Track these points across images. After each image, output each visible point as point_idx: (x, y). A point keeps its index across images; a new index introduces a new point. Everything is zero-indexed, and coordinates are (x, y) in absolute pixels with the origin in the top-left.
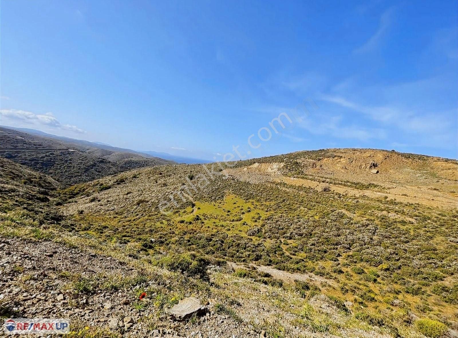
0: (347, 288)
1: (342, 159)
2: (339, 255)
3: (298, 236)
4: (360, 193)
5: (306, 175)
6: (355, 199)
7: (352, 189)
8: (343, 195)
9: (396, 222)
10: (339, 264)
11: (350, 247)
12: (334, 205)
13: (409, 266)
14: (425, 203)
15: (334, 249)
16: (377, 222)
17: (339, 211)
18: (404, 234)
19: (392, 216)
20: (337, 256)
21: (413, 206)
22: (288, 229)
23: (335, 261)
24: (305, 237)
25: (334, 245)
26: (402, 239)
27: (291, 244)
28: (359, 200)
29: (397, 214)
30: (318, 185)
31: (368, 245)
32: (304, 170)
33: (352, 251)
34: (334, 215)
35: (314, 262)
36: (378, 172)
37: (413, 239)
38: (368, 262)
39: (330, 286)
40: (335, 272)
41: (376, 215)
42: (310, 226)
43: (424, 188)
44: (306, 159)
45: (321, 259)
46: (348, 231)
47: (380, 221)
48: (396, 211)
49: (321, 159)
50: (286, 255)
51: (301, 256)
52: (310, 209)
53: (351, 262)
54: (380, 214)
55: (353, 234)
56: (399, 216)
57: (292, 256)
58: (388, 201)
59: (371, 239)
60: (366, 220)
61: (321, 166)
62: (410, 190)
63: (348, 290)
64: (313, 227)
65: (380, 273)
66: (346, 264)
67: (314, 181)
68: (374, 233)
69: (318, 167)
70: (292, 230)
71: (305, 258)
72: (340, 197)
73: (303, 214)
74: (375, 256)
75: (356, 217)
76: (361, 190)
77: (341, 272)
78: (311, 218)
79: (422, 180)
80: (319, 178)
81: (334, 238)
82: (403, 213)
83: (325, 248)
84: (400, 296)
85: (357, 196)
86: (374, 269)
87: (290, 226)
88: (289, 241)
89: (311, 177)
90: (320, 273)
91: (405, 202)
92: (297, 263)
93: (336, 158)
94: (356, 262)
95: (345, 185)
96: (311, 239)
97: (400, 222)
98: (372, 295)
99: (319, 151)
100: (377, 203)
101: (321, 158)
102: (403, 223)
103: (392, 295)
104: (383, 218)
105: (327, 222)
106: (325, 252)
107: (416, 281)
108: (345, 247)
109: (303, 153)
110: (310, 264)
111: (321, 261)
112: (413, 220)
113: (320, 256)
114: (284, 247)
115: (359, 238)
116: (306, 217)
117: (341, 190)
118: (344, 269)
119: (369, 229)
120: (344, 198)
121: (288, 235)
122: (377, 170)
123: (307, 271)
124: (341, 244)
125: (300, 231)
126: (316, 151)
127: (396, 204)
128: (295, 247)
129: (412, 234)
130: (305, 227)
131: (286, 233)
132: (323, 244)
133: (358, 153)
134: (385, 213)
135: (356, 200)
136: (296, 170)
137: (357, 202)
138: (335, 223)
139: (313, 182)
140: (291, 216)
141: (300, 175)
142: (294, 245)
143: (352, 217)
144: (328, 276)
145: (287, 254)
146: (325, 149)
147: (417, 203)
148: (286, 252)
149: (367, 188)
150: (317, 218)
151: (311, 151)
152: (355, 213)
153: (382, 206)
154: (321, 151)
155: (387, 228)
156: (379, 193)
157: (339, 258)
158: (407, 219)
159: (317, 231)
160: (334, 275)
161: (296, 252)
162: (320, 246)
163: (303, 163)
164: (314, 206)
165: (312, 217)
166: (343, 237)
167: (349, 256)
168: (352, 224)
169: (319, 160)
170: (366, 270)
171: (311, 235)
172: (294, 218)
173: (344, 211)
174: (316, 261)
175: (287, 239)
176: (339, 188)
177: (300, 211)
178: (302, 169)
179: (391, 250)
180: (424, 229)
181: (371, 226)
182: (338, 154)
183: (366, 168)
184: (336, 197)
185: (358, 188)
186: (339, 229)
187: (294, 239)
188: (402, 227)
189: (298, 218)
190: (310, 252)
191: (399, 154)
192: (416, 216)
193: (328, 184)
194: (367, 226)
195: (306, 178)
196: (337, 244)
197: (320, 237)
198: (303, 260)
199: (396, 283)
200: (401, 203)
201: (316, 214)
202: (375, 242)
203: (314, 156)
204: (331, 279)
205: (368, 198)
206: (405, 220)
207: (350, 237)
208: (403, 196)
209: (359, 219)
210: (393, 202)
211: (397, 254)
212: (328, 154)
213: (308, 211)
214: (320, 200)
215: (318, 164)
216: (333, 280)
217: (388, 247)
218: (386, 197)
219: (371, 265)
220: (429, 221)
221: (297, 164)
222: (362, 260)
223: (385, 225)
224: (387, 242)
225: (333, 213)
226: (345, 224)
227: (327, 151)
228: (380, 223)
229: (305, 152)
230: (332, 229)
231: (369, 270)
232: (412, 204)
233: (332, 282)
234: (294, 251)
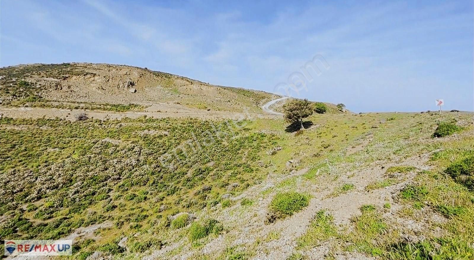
0: (122, 220)
1: (96, 78)
2: (110, 190)
3: (52, 189)
4: (121, 115)
5: (48, 101)
6: (117, 123)
7: (113, 112)
8: (104, 121)
9: (155, 138)
10: (111, 200)
11: (120, 176)
12: (96, 136)
13: (167, 173)
14: (172, 116)
15: (103, 186)
16: (141, 142)
17: (103, 140)
18: (162, 147)
19: (152, 133)
20: (108, 192)
21: (166, 121)
22: (32, 187)
23: (106, 198)
24: (62, 187)
25: (103, 181)
26: (161, 151)
27: (42, 205)
28: (122, 124)
29: (156, 130)
30: (69, 114)
31: (136, 167)
32: (43, 94)
33: (122, 180)
34: (97, 148)
35: (82, 212)
36: (136, 91)
37: (168, 149)
38: (138, 184)
39: (104, 229)
40: (108, 211)
41: (139, 135)
42: (68, 171)
43: (171, 103)
44: (43, 77)
45: (90, 204)
46: (115, 160)
47: (144, 140)
48: (154, 128)
49: (67, 78)
50: (35, 225)
51: (62, 215)
52: (64, 148)
53: (123, 191)
54: (142, 134)
55: (121, 162)
56: (157, 131)
57: (46, 222)
58: (147, 120)
59: (138, 160)
60: (131, 143)
61: (69, 87)
62: (162, 106)
63: (123, 222)
64: (73, 170)
65: (148, 190)
66: (118, 197)
67: (63, 108)
68: (140, 154)
69: (64, 89)
70: (39, 186)
71: (67, 215)
72: (101, 125)
73: (53, 157)
74: (143, 175)
75: (122, 143)
76: (122, 112)
77: (114, 207)
78: (66, 160)
79: (169, 96)
80: (69, 104)
81: (101, 173)
82: (159, 128)
83: (92, 190)
84: (164, 202)
85: (119, 119)
86: (143, 189)
87: (35, 181)
88: (37, 204)
89: (56, 104)
90: (91, 222)
91: (160, 118)
92: (57, 226)
93: (89, 76)
94: (127, 190)
95: (104, 109)
96: (72, 187)
97: (158, 137)
98: (144, 213)
99: (62, 64)
100: (139, 124)
101: (67, 76)
102: (161, 137)
103: (158, 204)
104: (145, 137)
105: (90, 158)
106: (94, 194)
107: (173, 183)
108: (115, 179)
109: (34, 67)
110: (76, 218)
111: (90, 206)
112: (166, 133)
113: (88, 201)
114: (30, 216)
115: (128, 164)
116: (60, 161)
117: (101, 115)
118: (116, 203)
119: (134, 152)
120: (105, 124)
121: (34, 195)
122: (135, 89)
123: (73, 229)
124: (110, 178)
125: (54, 182)
126: (57, 65)
127: (153, 121)
128: (50, 207)
129: (167, 145)
130: (60, 175)
131: (30, 194)
132: (89, 186)
133: (114, 70)
134: (146, 131)
135: (119, 124)
136: (28, 96)
137: (121, 125)
138: (100, 156)
139: (61, 110)
140: (33, 167)
141: (37, 103)
142: (47, 205)
143: (118, 144)
144: (101, 220)
145: (39, 221)
146: (71, 62)
147: (168, 117)
148: (35, 220)
149: (128, 109)
150: (75, 157)
151: (49, 65)
152: (120, 139)
153: (144, 126)
154: (66, 65)
155: (149, 146)
156: (139, 113)
157: (111, 194)
158: (162, 132)
159: (79, 173)
160: (107, 214)
161: (52, 212)
162: (86, 190)
163: (39, 83)
164: (68, 143)
165: (68, 157)
166: (111, 169)
167: (120, 187)
168: (118, 151)
169: (65, 78)
170: (137, 193)
171: (71, 181)
172: (39, 168)
173: (108, 139)
174: (84, 209)
175: (34, 202)
176: (98, 114)
177: (48, 155)
178: (38, 93)
179: (154, 164)
180: (174, 138)
181: (136, 148)
182: (91, 71)
183: (124, 87)
184: (96, 125)
185: (119, 111)
186: (105, 161)
187: (46, 197)
188: (161, 141)
189: (46, 166)
190: (74, 203)
191: (151, 73)
192: (169, 129)
193: (83, 110)
194: (133, 149)
195: (49, 106)
196: (106, 180)
197: (84, 180)
198: (65, 219)
199: (161, 191)
200: (157, 119)
201: (74, 152)
202: (142, 163)
203: (56, 73)
204: (105, 220)
205: (131, 120)
206: (161, 134)
207: (119, 166)
208: (159, 113)
209: (124, 144)
210: (152, 120)
211: (159, 167)
212: (77, 70)
213: (61, 152)
214: (76, 133)
215: (64, 83)
216: (107, 221)
217: (152, 163)
218: (145, 116)
219: (140, 186)
220: (176, 131)
221: (28, 85)
222: (132, 185)
223: (147, 143)
224: (151, 158)
225: (96, 145)
226: (111, 154)
227: (75, 66)
228: (143, 142)
229: (39, 67)
230: (98, 164)
231: (140, 191)
232: (165, 119)
233: (107, 224)
234: (48, 214)
